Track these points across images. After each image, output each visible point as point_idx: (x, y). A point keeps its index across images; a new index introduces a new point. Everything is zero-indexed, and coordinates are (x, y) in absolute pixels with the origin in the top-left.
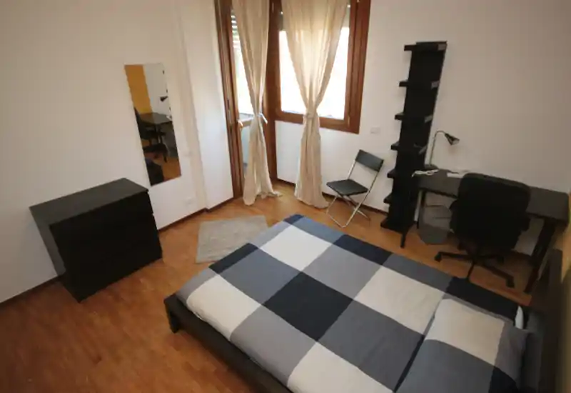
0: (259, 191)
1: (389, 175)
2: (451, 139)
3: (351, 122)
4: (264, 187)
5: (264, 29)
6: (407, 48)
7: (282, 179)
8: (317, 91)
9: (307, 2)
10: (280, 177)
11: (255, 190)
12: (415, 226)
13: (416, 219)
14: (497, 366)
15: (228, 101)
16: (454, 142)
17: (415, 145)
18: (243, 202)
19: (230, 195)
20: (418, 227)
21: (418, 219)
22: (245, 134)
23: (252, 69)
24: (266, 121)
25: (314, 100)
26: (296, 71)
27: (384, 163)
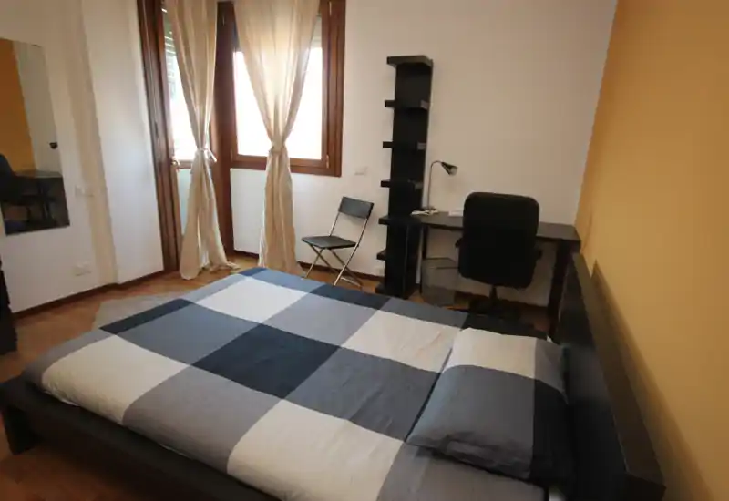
0: (205, 262)
1: (382, 221)
2: (449, 168)
3: (331, 163)
4: (213, 255)
5: (211, 38)
6: (391, 60)
7: (240, 249)
8: (284, 119)
9: (267, 2)
10: (237, 247)
11: (198, 261)
12: (417, 291)
13: (418, 281)
14: (538, 378)
15: (156, 125)
16: (453, 170)
17: (409, 181)
18: (180, 276)
19: (159, 266)
20: (421, 292)
21: (421, 281)
22: (184, 179)
23: (192, 80)
24: (216, 160)
25: (281, 130)
26: (256, 94)
27: (375, 207)
